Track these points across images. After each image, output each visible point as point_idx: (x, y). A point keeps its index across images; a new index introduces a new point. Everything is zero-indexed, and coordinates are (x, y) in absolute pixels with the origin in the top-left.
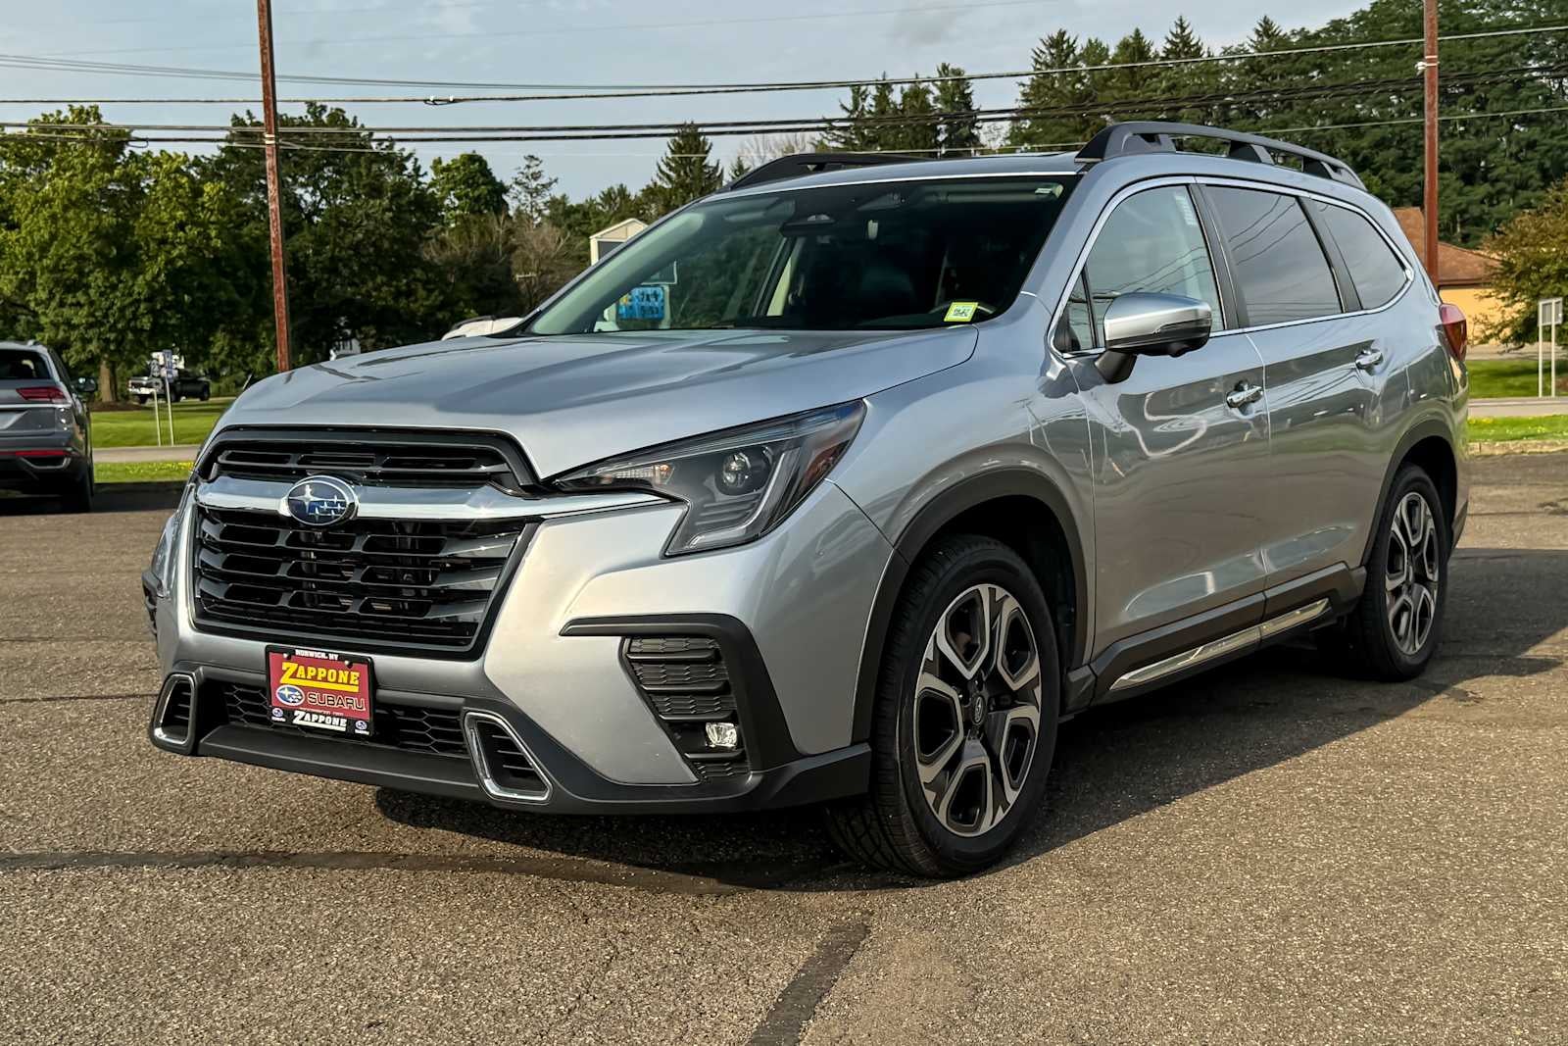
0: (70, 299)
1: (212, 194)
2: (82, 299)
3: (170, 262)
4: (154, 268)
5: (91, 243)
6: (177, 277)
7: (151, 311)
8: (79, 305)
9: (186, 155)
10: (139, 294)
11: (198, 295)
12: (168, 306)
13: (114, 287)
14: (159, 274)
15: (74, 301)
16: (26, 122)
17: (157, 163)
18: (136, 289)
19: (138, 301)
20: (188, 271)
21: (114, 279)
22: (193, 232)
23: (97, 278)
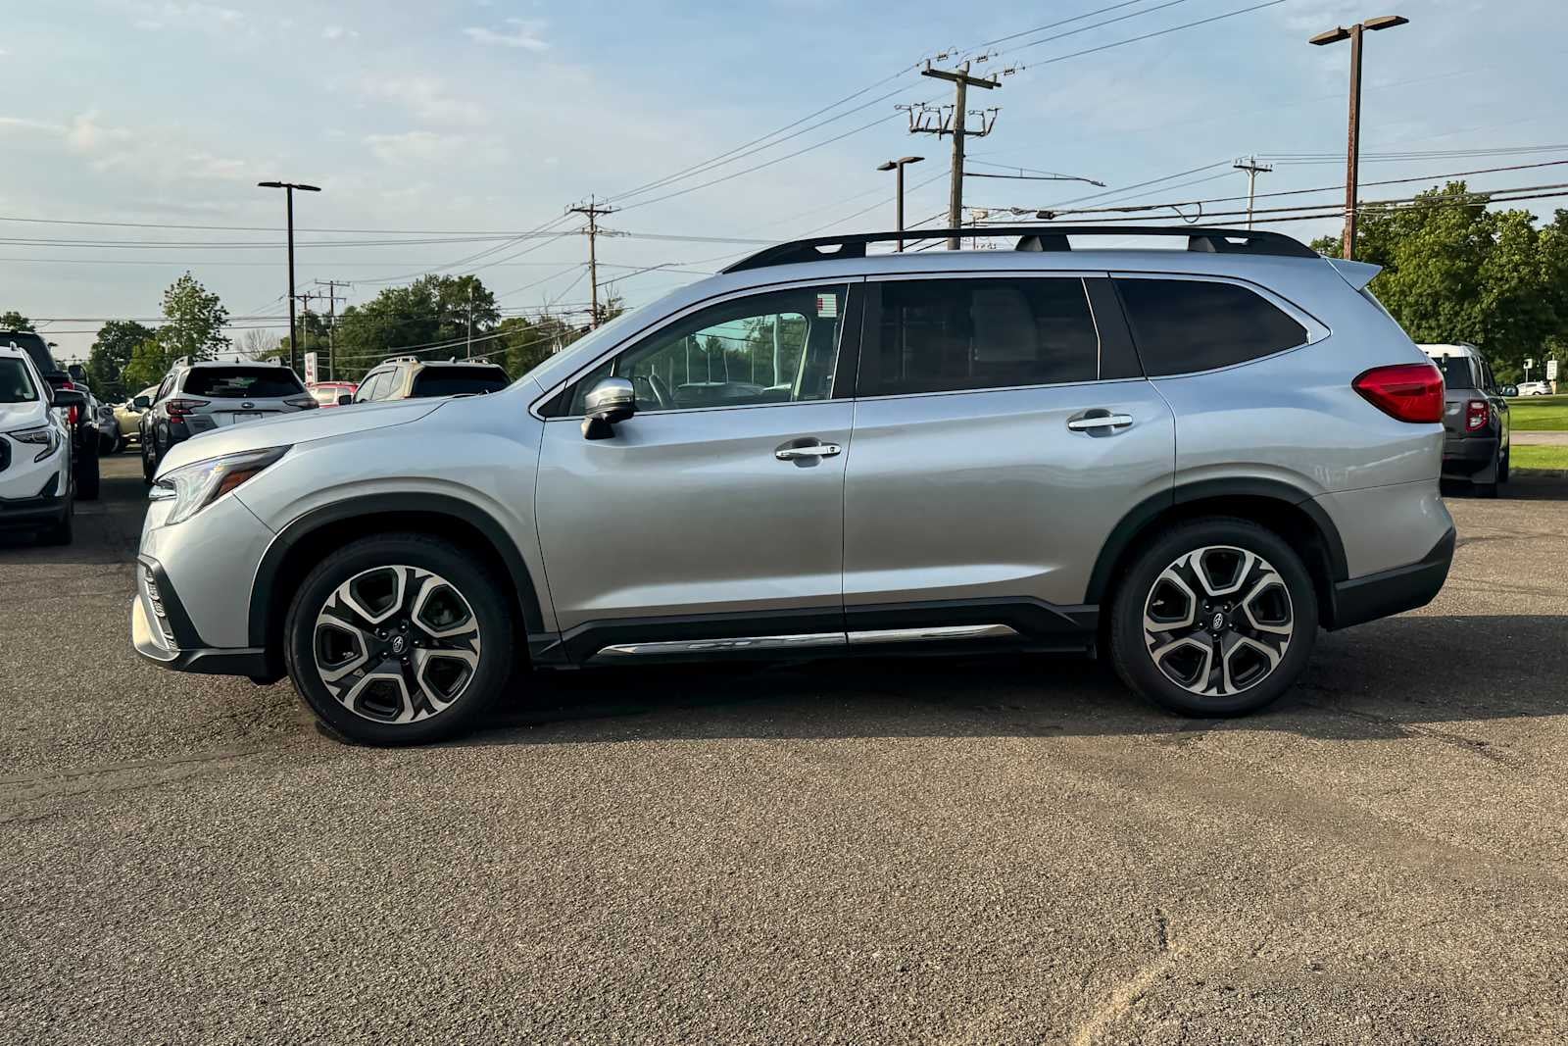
0: (1424, 324)
1: (1545, 239)
2: (1433, 323)
3: (1501, 293)
4: (1488, 300)
5: (1443, 282)
6: (1506, 304)
7: (1485, 331)
8: (1431, 328)
9: (1527, 212)
10: (1475, 318)
11: (1520, 317)
12: (1496, 325)
13: (1457, 314)
14: (1492, 303)
15: (1427, 325)
16: (1413, 198)
17: (1505, 219)
18: (1474, 315)
19: (1474, 324)
20: (1516, 300)
21: (1457, 308)
22: (1525, 270)
23: (1446, 307)
